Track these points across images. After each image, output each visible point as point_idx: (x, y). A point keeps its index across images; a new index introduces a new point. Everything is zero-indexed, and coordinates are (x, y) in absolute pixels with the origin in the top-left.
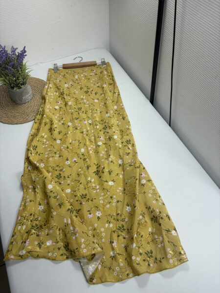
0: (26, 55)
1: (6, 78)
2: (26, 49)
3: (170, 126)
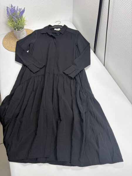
1: (12, 23)
2: (25, 9)
3: (104, 66)
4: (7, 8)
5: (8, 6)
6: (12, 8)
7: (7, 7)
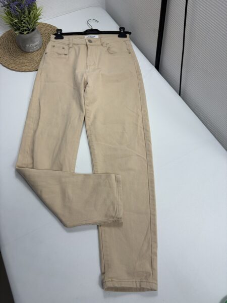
3: (180, 95)
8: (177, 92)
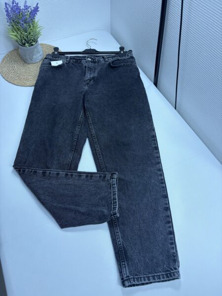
0: (38, 11)
1: (18, 33)
2: (38, 6)
3: (175, 109)
4: (6, 6)
5: (7, 2)
6: (15, 4)
7: (6, 4)
8: (173, 106)
